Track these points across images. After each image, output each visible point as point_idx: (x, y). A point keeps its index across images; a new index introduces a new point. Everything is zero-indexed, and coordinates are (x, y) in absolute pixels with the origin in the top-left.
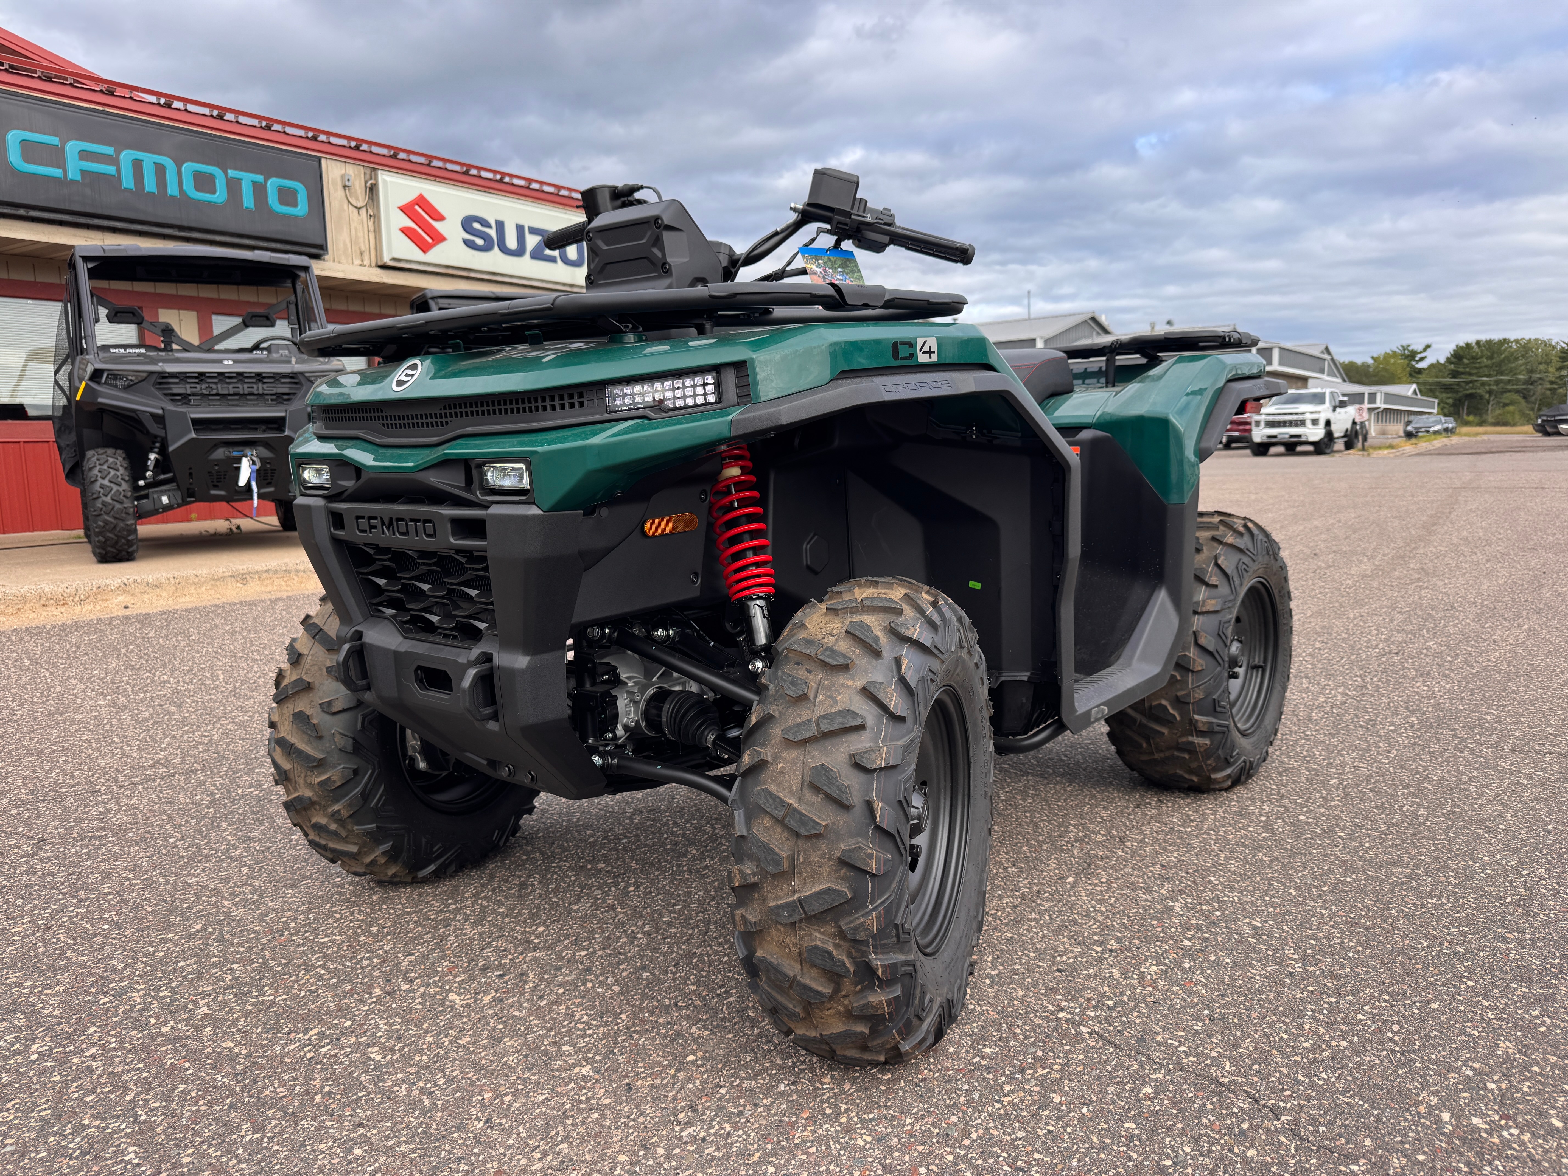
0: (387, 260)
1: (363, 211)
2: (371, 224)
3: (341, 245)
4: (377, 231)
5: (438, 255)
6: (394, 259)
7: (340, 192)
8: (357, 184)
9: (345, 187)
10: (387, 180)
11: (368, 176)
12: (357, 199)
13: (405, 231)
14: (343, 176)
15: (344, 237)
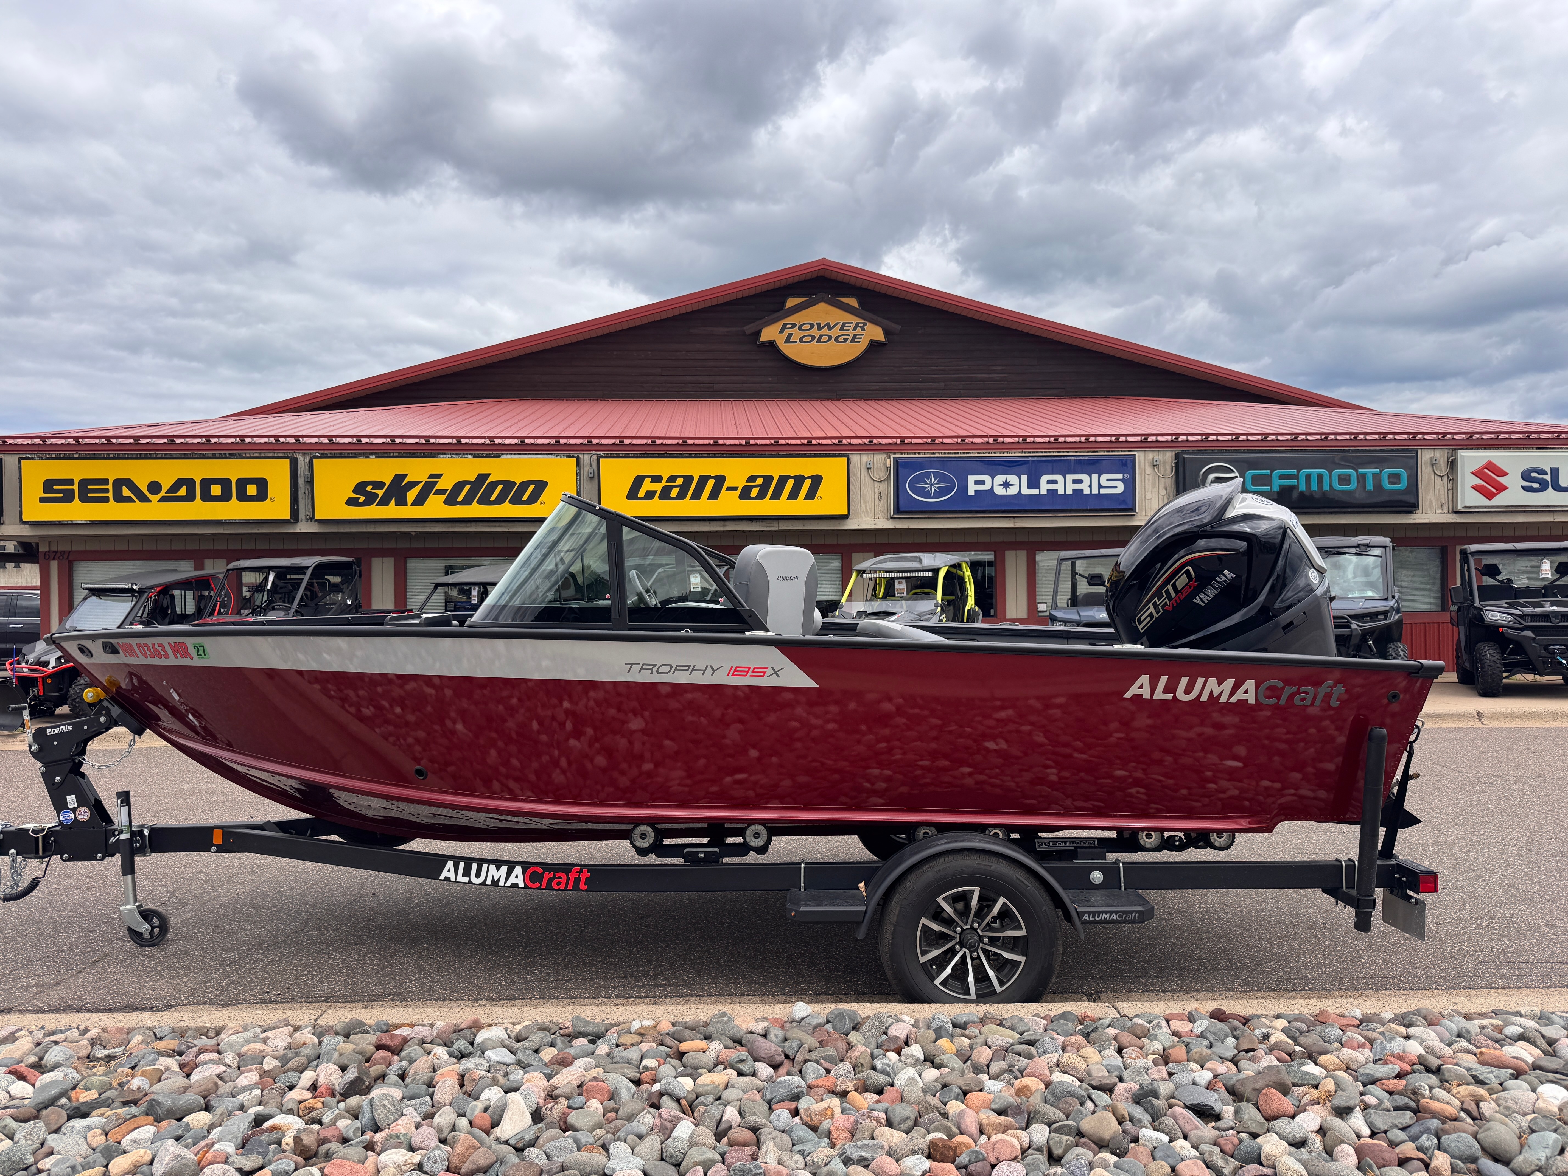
0: (1460, 507)
1: (1446, 478)
2: (1450, 485)
3: (1428, 502)
4: (1454, 489)
5: (1500, 500)
6: (1466, 507)
7: (1430, 469)
8: (1442, 461)
9: (1433, 465)
10: (1464, 455)
11: (1450, 455)
12: (1441, 471)
13: (1476, 488)
14: (1431, 458)
15: (1431, 496)
